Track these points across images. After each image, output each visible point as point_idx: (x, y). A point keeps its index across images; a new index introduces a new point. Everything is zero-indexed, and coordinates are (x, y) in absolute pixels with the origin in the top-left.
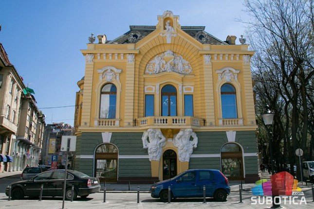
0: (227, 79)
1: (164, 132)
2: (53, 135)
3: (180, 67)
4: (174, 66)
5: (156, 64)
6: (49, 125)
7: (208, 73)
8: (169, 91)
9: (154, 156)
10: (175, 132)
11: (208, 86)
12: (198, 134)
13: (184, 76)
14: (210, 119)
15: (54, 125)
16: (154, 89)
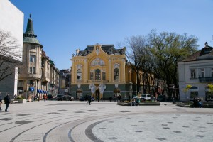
0: (116, 67)
1: (95, 85)
2: (63, 77)
3: (101, 63)
4: (99, 63)
5: (94, 62)
6: (61, 71)
7: (110, 65)
8: (98, 71)
9: (93, 92)
10: (98, 85)
11: (110, 69)
12: (106, 85)
13: (102, 66)
14: (110, 80)
15: (64, 71)
16: (93, 71)
